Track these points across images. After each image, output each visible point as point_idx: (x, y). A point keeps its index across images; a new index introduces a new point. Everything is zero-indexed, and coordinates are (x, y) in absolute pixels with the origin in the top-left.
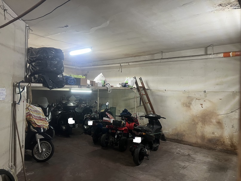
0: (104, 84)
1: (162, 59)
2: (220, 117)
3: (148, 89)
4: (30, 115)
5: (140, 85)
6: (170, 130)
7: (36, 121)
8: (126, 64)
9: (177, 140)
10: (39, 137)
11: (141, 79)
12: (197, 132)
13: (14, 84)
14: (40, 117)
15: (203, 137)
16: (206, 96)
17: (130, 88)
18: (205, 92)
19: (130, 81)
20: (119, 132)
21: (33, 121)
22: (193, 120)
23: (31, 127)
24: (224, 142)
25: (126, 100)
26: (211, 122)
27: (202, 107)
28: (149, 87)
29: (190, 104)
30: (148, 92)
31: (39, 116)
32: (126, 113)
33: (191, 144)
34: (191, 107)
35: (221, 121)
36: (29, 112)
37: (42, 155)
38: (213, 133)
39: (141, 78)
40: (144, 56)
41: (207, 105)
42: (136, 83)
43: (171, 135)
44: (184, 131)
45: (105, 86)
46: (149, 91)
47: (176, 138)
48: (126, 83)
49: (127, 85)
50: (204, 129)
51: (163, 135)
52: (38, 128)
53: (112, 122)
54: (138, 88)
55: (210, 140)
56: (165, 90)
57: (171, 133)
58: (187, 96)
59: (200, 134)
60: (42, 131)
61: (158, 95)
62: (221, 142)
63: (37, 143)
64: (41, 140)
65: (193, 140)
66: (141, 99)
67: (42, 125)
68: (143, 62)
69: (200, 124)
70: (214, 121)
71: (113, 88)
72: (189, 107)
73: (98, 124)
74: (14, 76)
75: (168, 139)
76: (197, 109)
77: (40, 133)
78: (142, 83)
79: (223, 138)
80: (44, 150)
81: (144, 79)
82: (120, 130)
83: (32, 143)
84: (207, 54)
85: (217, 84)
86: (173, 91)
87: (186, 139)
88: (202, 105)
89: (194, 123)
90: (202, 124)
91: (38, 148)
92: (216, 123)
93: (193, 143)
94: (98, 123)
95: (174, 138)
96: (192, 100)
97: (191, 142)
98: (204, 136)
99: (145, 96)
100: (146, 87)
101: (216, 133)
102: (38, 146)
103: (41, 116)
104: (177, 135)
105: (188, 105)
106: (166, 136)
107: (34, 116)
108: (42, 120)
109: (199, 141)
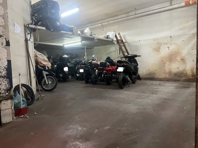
2: (183, 55)
4: (37, 56)
6: (144, 71)
7: (42, 62)
9: (150, 78)
10: (45, 73)
12: (165, 70)
13: (25, 25)
14: (44, 59)
15: (170, 73)
16: (172, 41)
18: (171, 37)
19: (111, 35)
20: (105, 71)
21: (40, 61)
22: (162, 61)
24: (187, 74)
26: (177, 60)
27: (169, 50)
28: (126, 40)
29: (159, 48)
32: (109, 60)
33: (161, 80)
34: (160, 50)
35: (184, 58)
36: (36, 54)
38: (178, 68)
39: (119, 33)
40: (121, 16)
41: (173, 48)
42: (116, 36)
44: (156, 70)
45: (92, 35)
46: (126, 43)
49: (109, 37)
50: (171, 67)
51: (139, 76)
53: (99, 64)
55: (176, 74)
56: (139, 41)
57: (145, 74)
58: (157, 43)
59: (167, 71)
60: (47, 69)
61: (134, 46)
62: (184, 74)
65: (163, 76)
67: (46, 64)
69: (168, 63)
71: (98, 38)
74: (24, 20)
75: (143, 78)
76: (165, 52)
78: (120, 37)
79: (186, 71)
81: (122, 34)
85: (181, 29)
86: (145, 40)
87: (157, 76)
88: (168, 48)
89: (163, 63)
90: (170, 63)
91: (45, 81)
92: (180, 60)
93: (163, 79)
95: (147, 77)
96: (161, 45)
97: (161, 78)
98: (171, 72)
101: (180, 68)
104: (150, 74)
105: (157, 50)
106: (141, 76)
107: (40, 58)
109: (167, 76)
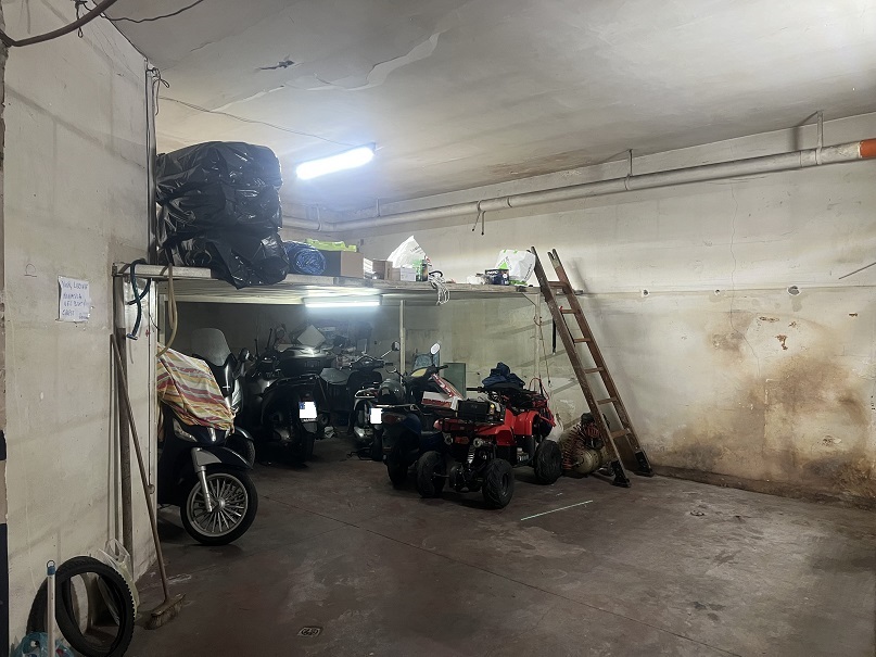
0: (423, 271)
1: (630, 177)
2: (852, 381)
3: (581, 293)
4: (171, 382)
5: (552, 277)
6: (668, 435)
7: (191, 405)
8: (498, 204)
9: (693, 470)
10: (203, 459)
11: (553, 256)
12: (765, 440)
13: (114, 268)
14: (205, 392)
15: (789, 458)
16: (797, 308)
17: (517, 288)
18: (794, 290)
19: (516, 262)
20: (480, 442)
21: (182, 405)
22: (752, 397)
23: (176, 423)
24: (869, 471)
25: (503, 335)
26: (820, 401)
27: (785, 348)
28: (585, 286)
29: (739, 337)
30: (583, 301)
31: (200, 387)
32: (503, 379)
33: (744, 485)
34: (743, 348)
35: (855, 397)
36: (167, 374)
37: (217, 523)
38: (828, 441)
39: (554, 251)
40: (564, 173)
41: (802, 341)
42: (538, 270)
43: (669, 454)
44: (720, 437)
45: (425, 279)
46: (585, 298)
47: (689, 463)
48: (500, 270)
49: (505, 276)
50: (792, 429)
51: (641, 456)
52: (201, 429)
53: (454, 407)
54: (546, 290)
55: (817, 468)
56: (646, 293)
57: (669, 446)
58: (728, 310)
59: (778, 447)
60: (214, 438)
61: (618, 313)
62: (858, 471)
63: (197, 478)
64: (210, 468)
65: (754, 469)
66: (558, 325)
67: (211, 418)
68: (563, 194)
69: (778, 410)
70: (830, 395)
71: (453, 287)
72: (736, 348)
73: (404, 417)
74: (114, 243)
75: (659, 467)
76: (764, 356)
77: (208, 447)
78: (560, 270)
79: (864, 456)
80: (223, 503)
81: (565, 256)
82: (483, 434)
83: (181, 480)
84: (797, 150)
85: (841, 261)
86: (674, 293)
87: (728, 464)
88: (782, 338)
89: (753, 406)
90: (787, 410)
91: (201, 497)
92: (836, 404)
93: (754, 481)
94: (405, 413)
95: (681, 466)
96: (746, 323)
97: (746, 476)
98: (794, 454)
99: (571, 319)
100: (575, 286)
101: (837, 441)
102: (202, 491)
103: (208, 389)
104: (694, 452)
105: (730, 342)
106: (650, 457)
107: (185, 387)
108: (212, 402)
109: (776, 471)
